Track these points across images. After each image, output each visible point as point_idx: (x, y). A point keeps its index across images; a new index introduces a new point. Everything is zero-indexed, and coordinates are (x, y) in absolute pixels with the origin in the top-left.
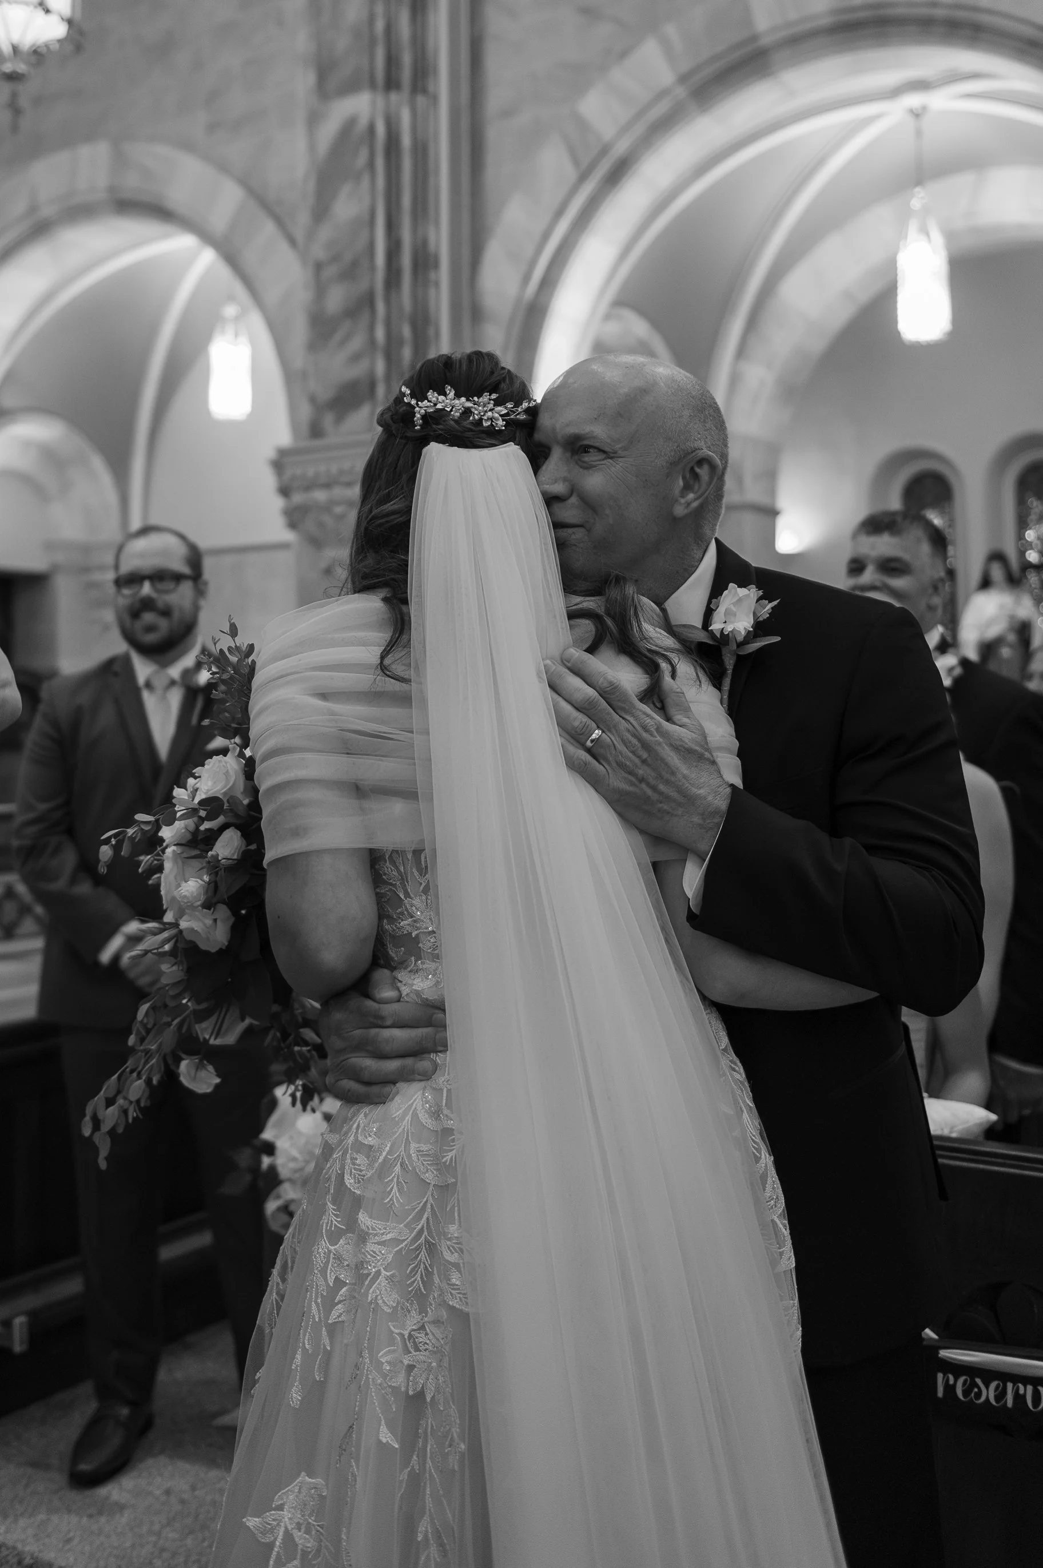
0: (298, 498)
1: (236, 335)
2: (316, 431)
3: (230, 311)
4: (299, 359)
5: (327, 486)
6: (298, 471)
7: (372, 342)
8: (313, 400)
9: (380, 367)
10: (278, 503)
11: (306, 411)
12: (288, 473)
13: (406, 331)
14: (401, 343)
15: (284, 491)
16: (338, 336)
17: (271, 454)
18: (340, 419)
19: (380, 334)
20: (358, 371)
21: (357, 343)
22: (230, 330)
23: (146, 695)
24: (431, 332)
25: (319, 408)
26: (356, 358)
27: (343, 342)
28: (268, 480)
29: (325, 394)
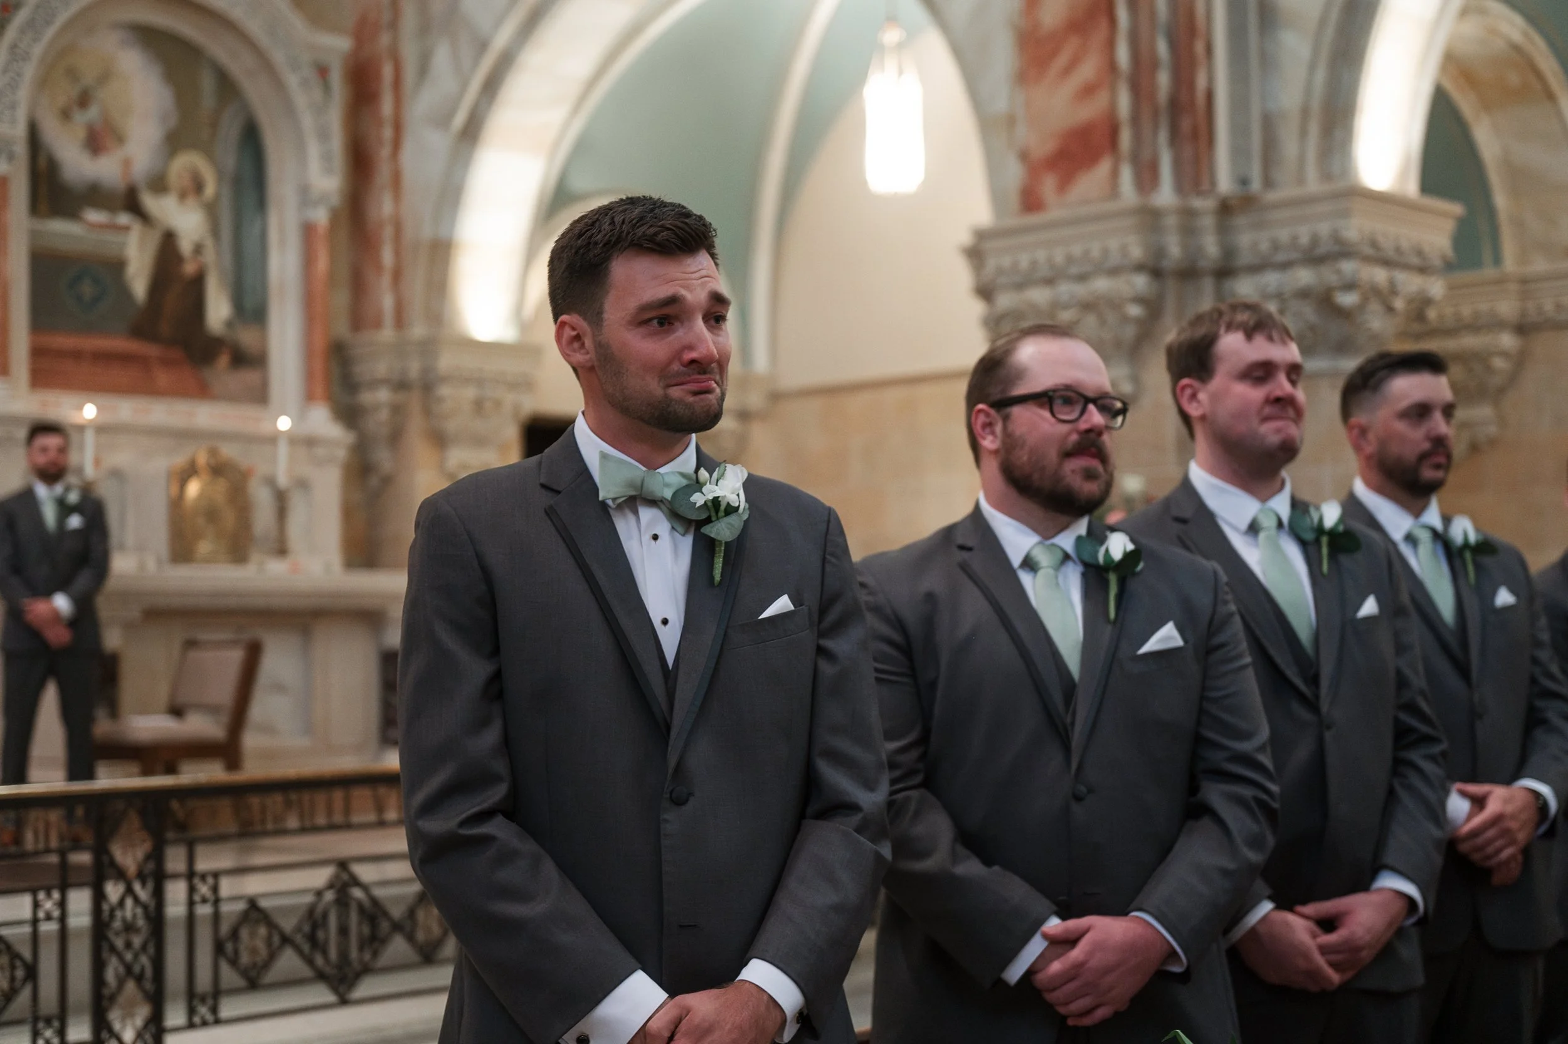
0: (1005, 301)
1: (901, 72)
2: (1030, 201)
3: (891, 36)
4: (1001, 100)
5: (1049, 282)
6: (1006, 261)
7: (1112, 66)
8: (1024, 156)
9: (1124, 102)
10: (976, 308)
11: (1014, 173)
12: (991, 264)
13: (1162, 48)
14: (1155, 65)
15: (985, 292)
16: (1062, 59)
17: (965, 238)
18: (1065, 183)
19: (1123, 55)
20: (1090, 111)
21: (1088, 70)
22: (891, 63)
23: (1026, 579)
24: (1199, 47)
25: (1035, 167)
26: (1088, 91)
27: (1068, 70)
28: (962, 276)
29: (1043, 147)
